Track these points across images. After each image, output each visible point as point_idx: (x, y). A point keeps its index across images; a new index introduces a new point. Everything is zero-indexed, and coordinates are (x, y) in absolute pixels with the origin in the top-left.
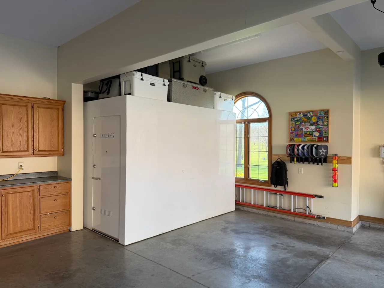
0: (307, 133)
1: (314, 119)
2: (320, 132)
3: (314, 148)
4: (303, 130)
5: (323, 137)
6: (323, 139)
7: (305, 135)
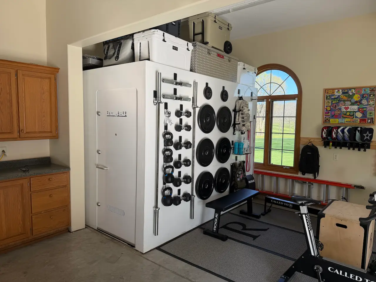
0: (346, 114)
1: (356, 98)
2: (364, 113)
3: (357, 133)
4: (342, 109)
5: (367, 119)
6: (367, 120)
7: (344, 116)
